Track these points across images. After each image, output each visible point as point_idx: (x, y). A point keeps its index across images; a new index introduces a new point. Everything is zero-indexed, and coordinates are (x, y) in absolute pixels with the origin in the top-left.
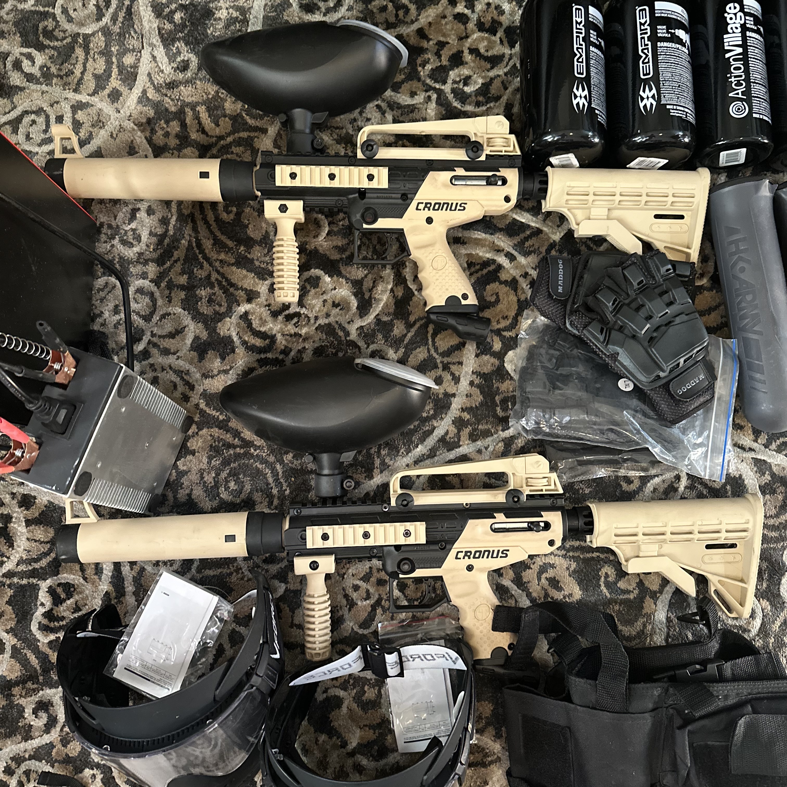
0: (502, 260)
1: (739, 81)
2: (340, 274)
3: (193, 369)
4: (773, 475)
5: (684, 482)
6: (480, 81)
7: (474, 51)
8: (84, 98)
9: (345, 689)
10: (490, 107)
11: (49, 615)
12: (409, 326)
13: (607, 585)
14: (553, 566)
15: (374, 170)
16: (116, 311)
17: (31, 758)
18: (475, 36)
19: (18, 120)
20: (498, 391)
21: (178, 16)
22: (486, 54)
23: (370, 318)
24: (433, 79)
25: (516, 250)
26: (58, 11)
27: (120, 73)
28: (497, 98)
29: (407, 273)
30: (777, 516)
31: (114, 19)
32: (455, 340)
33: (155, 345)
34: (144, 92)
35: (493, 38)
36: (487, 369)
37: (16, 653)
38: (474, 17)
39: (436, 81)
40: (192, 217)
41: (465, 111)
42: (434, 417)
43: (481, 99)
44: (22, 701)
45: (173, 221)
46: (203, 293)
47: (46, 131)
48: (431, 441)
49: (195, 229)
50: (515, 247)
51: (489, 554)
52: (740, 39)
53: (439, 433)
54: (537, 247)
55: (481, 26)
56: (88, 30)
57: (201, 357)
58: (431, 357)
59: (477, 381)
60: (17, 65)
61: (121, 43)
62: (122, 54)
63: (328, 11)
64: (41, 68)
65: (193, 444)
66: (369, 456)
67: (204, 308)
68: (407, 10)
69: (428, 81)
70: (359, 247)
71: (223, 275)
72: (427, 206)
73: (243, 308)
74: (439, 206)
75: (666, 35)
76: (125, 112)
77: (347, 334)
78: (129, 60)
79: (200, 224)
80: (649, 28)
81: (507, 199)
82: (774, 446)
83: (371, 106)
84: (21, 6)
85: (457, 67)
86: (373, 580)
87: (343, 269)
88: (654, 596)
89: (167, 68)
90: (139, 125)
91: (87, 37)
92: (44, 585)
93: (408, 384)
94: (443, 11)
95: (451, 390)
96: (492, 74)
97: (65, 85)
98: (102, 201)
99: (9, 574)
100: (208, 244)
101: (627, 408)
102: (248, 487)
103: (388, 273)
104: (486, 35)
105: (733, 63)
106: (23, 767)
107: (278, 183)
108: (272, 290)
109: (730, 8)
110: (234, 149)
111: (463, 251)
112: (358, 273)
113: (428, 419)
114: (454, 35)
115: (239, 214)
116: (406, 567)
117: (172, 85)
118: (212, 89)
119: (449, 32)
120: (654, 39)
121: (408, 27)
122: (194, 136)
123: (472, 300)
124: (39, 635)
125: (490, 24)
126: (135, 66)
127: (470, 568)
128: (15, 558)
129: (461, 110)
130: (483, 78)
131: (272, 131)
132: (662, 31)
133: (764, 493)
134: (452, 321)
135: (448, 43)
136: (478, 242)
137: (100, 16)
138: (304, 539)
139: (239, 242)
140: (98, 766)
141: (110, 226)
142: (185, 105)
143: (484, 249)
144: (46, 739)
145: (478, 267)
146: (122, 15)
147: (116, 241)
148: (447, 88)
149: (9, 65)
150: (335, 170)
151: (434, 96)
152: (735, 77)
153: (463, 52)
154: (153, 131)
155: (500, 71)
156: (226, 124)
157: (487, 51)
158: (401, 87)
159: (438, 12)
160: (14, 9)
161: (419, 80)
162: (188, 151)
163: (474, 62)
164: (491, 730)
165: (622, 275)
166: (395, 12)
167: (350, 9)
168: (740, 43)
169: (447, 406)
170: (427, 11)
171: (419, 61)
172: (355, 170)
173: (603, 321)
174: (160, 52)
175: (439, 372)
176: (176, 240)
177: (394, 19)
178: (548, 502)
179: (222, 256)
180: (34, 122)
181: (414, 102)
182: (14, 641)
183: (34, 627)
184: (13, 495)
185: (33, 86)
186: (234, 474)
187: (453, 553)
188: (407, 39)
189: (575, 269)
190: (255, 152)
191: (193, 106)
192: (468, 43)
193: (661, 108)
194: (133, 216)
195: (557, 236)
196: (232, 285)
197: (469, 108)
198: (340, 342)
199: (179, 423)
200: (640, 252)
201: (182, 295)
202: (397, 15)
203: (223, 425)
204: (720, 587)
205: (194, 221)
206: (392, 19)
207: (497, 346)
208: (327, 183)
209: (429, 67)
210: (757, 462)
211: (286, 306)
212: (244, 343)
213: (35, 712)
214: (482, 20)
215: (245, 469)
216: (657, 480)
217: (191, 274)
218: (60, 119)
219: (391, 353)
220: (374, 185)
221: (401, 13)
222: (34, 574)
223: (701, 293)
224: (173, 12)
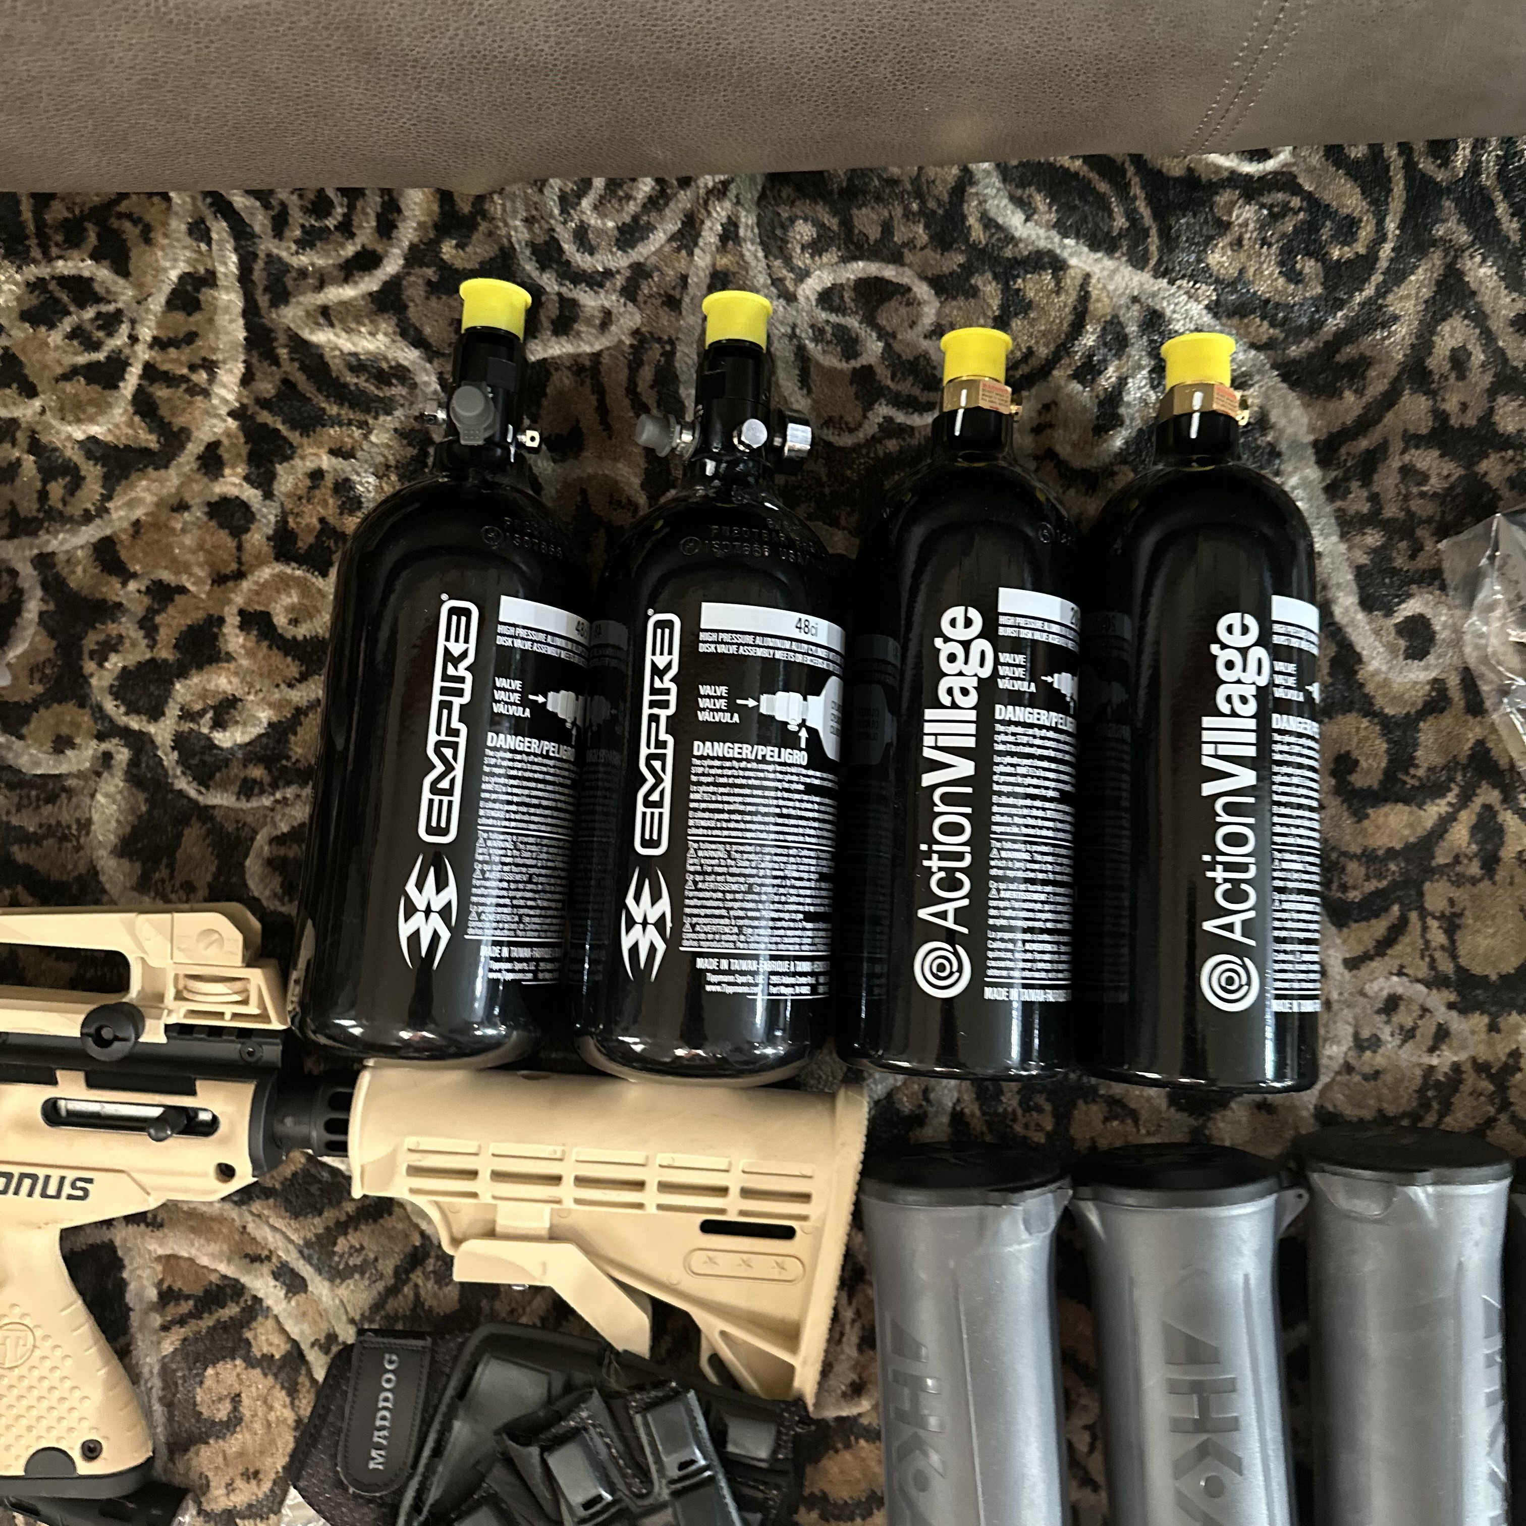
0: (264, 1287)
1: (950, 871)
6: (265, 715)
7: (255, 621)
10: (285, 801)
18: (266, 573)
22: (290, 632)
24: (124, 701)
25: (308, 1259)
35: (319, 582)
38: (268, 514)
39: (132, 709)
41: (207, 808)
43: (257, 772)
50: (307, 1250)
52: (972, 729)
54: (372, 1256)
55: (283, 545)
68: (77, 482)
69: (110, 706)
75: (726, 718)
80: (674, 688)
81: (225, 1172)
85: (200, 668)
94: (179, 489)
96: (297, 696)
104: (298, 573)
105: (941, 808)
109: (953, 623)
111: (151, 1249)
114: (201, 565)
119: (189, 557)
120: (687, 726)
121: (73, 532)
125: (311, 539)
129: (196, 803)
130: (271, 705)
132: (712, 702)
135: (182, 590)
136: (197, 1224)
143: (214, 1247)
145: (186, 1307)
148: (163, 731)
151: (123, 755)
152: (943, 856)
153: (221, 621)
157: (295, 622)
158: (27, 721)
159: (165, 491)
161: (83, 701)
163: (250, 654)
165: (539, 1470)
166: (39, 485)
168: (971, 742)
170: (132, 487)
171: (91, 641)
177: (36, 506)
181: (63, 769)
188: (64, 572)
189: (436, 1389)
192: (240, 595)
193: (681, 966)
197: (220, 799)
200: (643, 1346)
202: (43, 495)
206: (28, 507)
209: (115, 663)
214: (291, 523)
221: (56, 489)
223: (848, 1446)
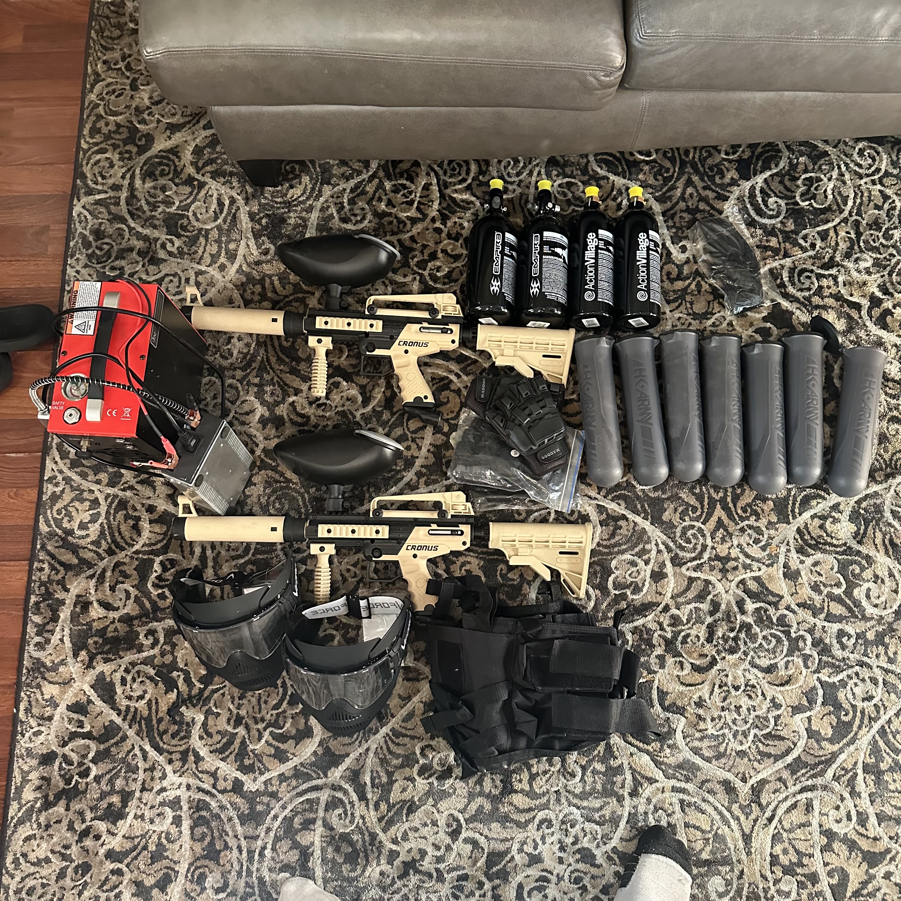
0: (453, 377)
1: (591, 279)
2: (353, 381)
3: (258, 434)
4: (608, 514)
5: (553, 515)
6: (447, 270)
7: (444, 251)
8: (203, 268)
9: (337, 630)
10: (452, 286)
11: (159, 578)
12: (393, 414)
13: (501, 575)
14: (469, 563)
15: (374, 322)
16: (215, 397)
17: (141, 663)
18: (445, 242)
19: (162, 279)
20: (444, 456)
21: (264, 221)
22: (451, 253)
23: (369, 408)
24: (418, 267)
25: (462, 372)
26: (190, 214)
27: (226, 253)
28: (456, 281)
29: (394, 382)
30: (609, 539)
31: (225, 221)
32: (420, 424)
33: (237, 419)
34: (241, 266)
35: (457, 243)
36: (439, 443)
37: (137, 600)
38: (446, 230)
39: (420, 269)
40: (265, 342)
42: (404, 470)
43: (446, 280)
44: (139, 629)
45: (253, 345)
46: (268, 389)
47: (178, 287)
48: (401, 485)
49: (266, 351)
50: (461, 370)
51: (427, 548)
52: (594, 254)
53: (406, 480)
54: (474, 371)
55: (449, 236)
56: (209, 227)
57: (264, 428)
58: (405, 434)
59: (432, 449)
60: (163, 246)
61: (228, 236)
62: (228, 242)
63: (357, 222)
64: (178, 248)
65: (255, 479)
66: (363, 492)
67: (267, 398)
68: (405, 224)
69: (415, 268)
70: (365, 366)
71: (281, 379)
72: (405, 343)
73: (291, 399)
74: (412, 344)
75: (550, 252)
76: (229, 278)
77: (355, 417)
78: (232, 246)
79: (270, 348)
80: (539, 247)
81: (453, 342)
82: (610, 497)
83: (379, 281)
84: (168, 210)
85: (433, 260)
86: (359, 566)
87: (355, 378)
88: (529, 583)
89: (255, 252)
90: (236, 286)
91: (207, 231)
92: (158, 560)
93: (385, 445)
94: (427, 226)
95: (416, 455)
96: (454, 266)
97: (192, 260)
98: (210, 331)
99: (137, 552)
100: (273, 360)
101: (514, 466)
102: (287, 506)
103: (382, 381)
104: (452, 242)
106: (136, 669)
107: (317, 327)
108: (310, 389)
109: (590, 236)
110: (294, 304)
111: (429, 370)
112: (364, 381)
113: (400, 471)
114: (432, 241)
115: (293, 342)
116: (377, 554)
117: (258, 263)
118: (282, 267)
119: (430, 239)
120: (541, 253)
121: (405, 234)
122: (269, 295)
123: (431, 400)
124: (152, 589)
125: (455, 235)
126: (236, 250)
127: (415, 556)
128: (141, 543)
130: (448, 268)
131: (318, 294)
132: (546, 249)
133: (601, 525)
134: (417, 412)
135: (429, 246)
136: (438, 366)
137: (216, 219)
138: (317, 531)
139: (293, 359)
140: (182, 670)
141: (214, 346)
142: (265, 275)
143: (442, 370)
144: (152, 653)
145: (437, 381)
146: (229, 218)
147: (217, 356)
148: (426, 273)
149: (158, 246)
150: (351, 321)
151: (418, 278)
152: (589, 277)
153: (437, 251)
154: (245, 291)
155: (459, 264)
156: (290, 288)
157: (452, 251)
158: (398, 271)
159: (424, 226)
160: (164, 212)
161: (409, 267)
162: (265, 304)
163: (443, 258)
164: (424, 659)
165: (516, 389)
166: (397, 225)
167: (370, 222)
168: (594, 257)
169: (413, 464)
170: (417, 225)
171: (410, 256)
172: (363, 321)
173: (504, 415)
174: (252, 243)
175: (409, 443)
176: (254, 356)
177: (397, 229)
178: (464, 520)
179: (282, 367)
180: (171, 281)
181: (405, 281)
182: (137, 592)
183: (149, 585)
184: (143, 505)
185: (172, 259)
186: (278, 498)
187: (405, 546)
188: (404, 242)
189: (492, 385)
190: (306, 306)
191: (270, 277)
192: (441, 246)
193: (542, 294)
194: (229, 342)
195: (487, 365)
196: (286, 385)
197: (438, 286)
198: (350, 422)
199: (248, 464)
200: (532, 376)
201: (256, 389)
202: (398, 227)
203: (274, 469)
204: (567, 578)
205: (266, 346)
206: (395, 229)
207: (446, 429)
208: (346, 328)
209: (416, 260)
210: (598, 506)
211: (318, 399)
212: (291, 420)
213: (146, 636)
214: (451, 232)
215: (285, 495)
216: (536, 514)
217: (262, 378)
218: (187, 280)
219: (380, 429)
220: (374, 330)
221: (401, 226)
222: (152, 552)
223: (572, 403)
224: (261, 218)
